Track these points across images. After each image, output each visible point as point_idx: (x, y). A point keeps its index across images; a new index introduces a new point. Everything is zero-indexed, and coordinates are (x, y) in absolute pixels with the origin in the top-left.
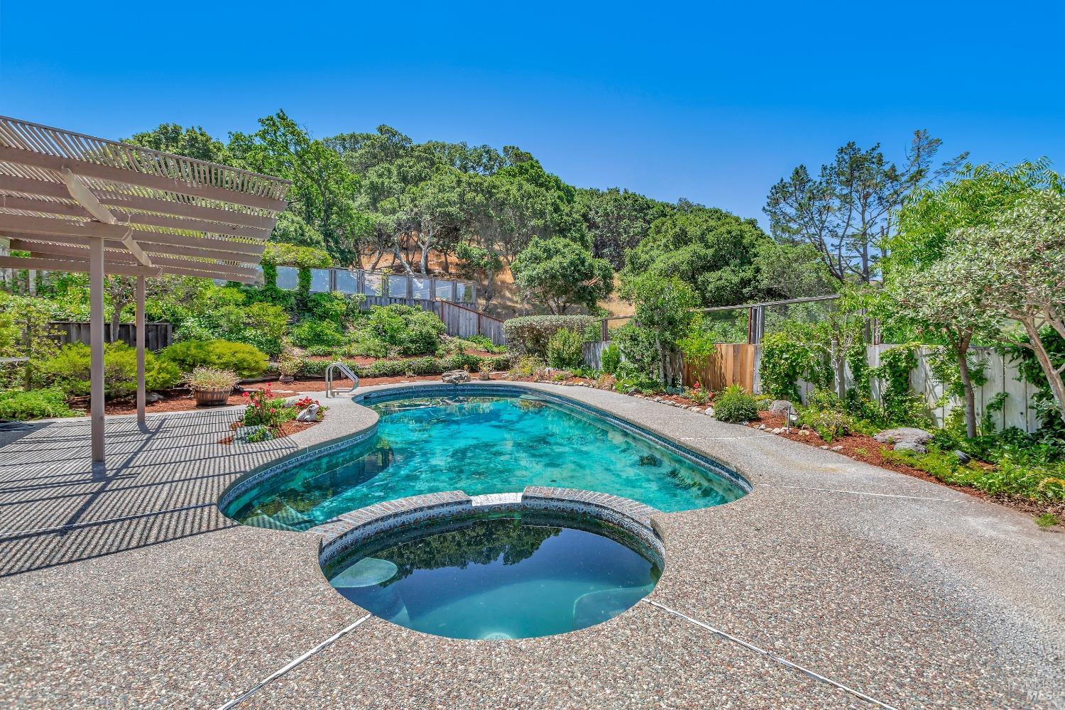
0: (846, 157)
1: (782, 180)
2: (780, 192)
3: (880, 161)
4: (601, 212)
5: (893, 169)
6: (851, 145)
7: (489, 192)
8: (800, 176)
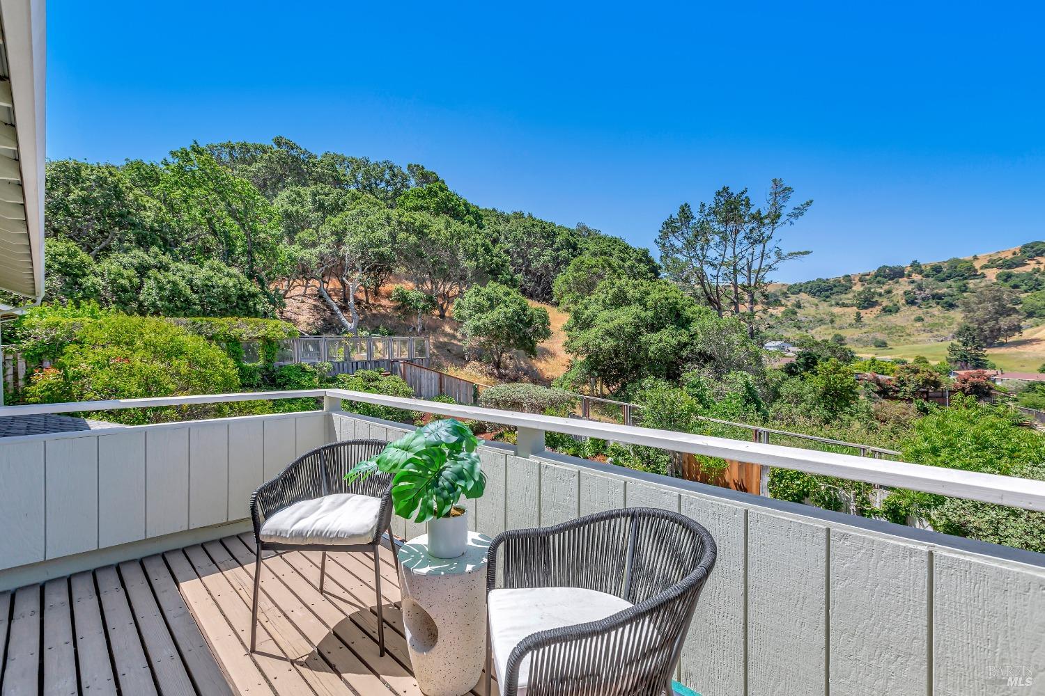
0: (722, 199)
1: (671, 216)
2: (670, 227)
3: (748, 205)
4: (511, 237)
5: (759, 212)
6: (726, 189)
7: (421, 232)
8: (685, 212)
